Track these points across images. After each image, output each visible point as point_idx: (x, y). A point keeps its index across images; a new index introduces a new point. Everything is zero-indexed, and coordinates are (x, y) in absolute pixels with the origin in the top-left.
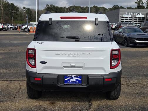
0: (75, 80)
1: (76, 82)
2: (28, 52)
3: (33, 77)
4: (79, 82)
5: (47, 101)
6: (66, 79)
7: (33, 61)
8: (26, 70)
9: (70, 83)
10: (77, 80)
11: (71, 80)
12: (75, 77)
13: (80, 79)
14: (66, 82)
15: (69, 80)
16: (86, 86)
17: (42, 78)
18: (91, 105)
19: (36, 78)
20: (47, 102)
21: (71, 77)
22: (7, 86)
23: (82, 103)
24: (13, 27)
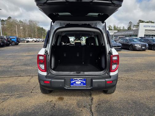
0: (80, 83)
1: (81, 84)
2: (39, 58)
3: (43, 80)
4: (84, 84)
5: (56, 95)
6: (72, 82)
7: (43, 66)
8: (38, 73)
9: (76, 85)
10: (82, 83)
11: (76, 83)
12: (80, 80)
13: (85, 82)
14: (72, 84)
15: (75, 83)
16: (90, 88)
17: (51, 81)
18: (92, 99)
19: (46, 81)
20: (57, 97)
21: (77, 80)
22: (29, 81)
23: (85, 98)
24: (42, 40)
